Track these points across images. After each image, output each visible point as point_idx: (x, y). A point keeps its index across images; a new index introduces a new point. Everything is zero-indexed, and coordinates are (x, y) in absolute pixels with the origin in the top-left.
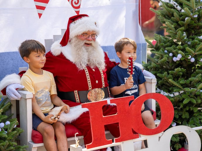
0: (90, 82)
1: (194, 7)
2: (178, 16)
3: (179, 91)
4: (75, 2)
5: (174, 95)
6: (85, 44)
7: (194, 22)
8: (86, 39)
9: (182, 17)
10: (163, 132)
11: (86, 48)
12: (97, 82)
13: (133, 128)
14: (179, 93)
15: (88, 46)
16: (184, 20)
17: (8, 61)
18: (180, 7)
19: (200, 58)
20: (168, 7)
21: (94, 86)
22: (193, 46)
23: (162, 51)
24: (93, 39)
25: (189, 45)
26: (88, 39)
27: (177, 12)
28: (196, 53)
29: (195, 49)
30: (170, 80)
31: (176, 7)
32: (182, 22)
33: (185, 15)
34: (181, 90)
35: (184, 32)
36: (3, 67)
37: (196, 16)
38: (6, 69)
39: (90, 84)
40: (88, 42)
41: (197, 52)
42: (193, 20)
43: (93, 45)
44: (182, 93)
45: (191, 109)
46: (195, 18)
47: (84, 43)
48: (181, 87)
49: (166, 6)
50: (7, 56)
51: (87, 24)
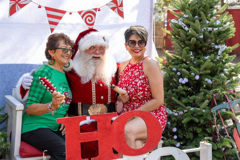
0: (95, 97)
1: (199, 28)
2: (184, 36)
3: (183, 110)
4: (89, 20)
5: (178, 114)
6: (94, 57)
7: (199, 42)
8: (94, 53)
9: (189, 37)
10: (148, 153)
11: (94, 61)
12: (102, 97)
13: (114, 148)
14: (183, 112)
15: (96, 60)
16: (190, 40)
17: (16, 71)
18: (187, 28)
19: (205, 77)
20: (176, 27)
21: (99, 101)
22: (198, 66)
23: (169, 69)
24: (100, 52)
25: (194, 64)
26: (95, 53)
27: (184, 33)
28: (201, 73)
29: (200, 68)
30: (173, 98)
31: (184, 28)
32: (188, 42)
33: (191, 35)
34: (185, 109)
35: (191, 52)
36: (10, 78)
37: (202, 37)
38: (13, 80)
39: (95, 99)
40: (95, 56)
41: (202, 71)
42: (199, 40)
43: (101, 58)
44: (186, 112)
45: (195, 129)
46: (200, 39)
47: (92, 57)
48: (184, 106)
49: (174, 26)
50: (16, 67)
51: (95, 39)
